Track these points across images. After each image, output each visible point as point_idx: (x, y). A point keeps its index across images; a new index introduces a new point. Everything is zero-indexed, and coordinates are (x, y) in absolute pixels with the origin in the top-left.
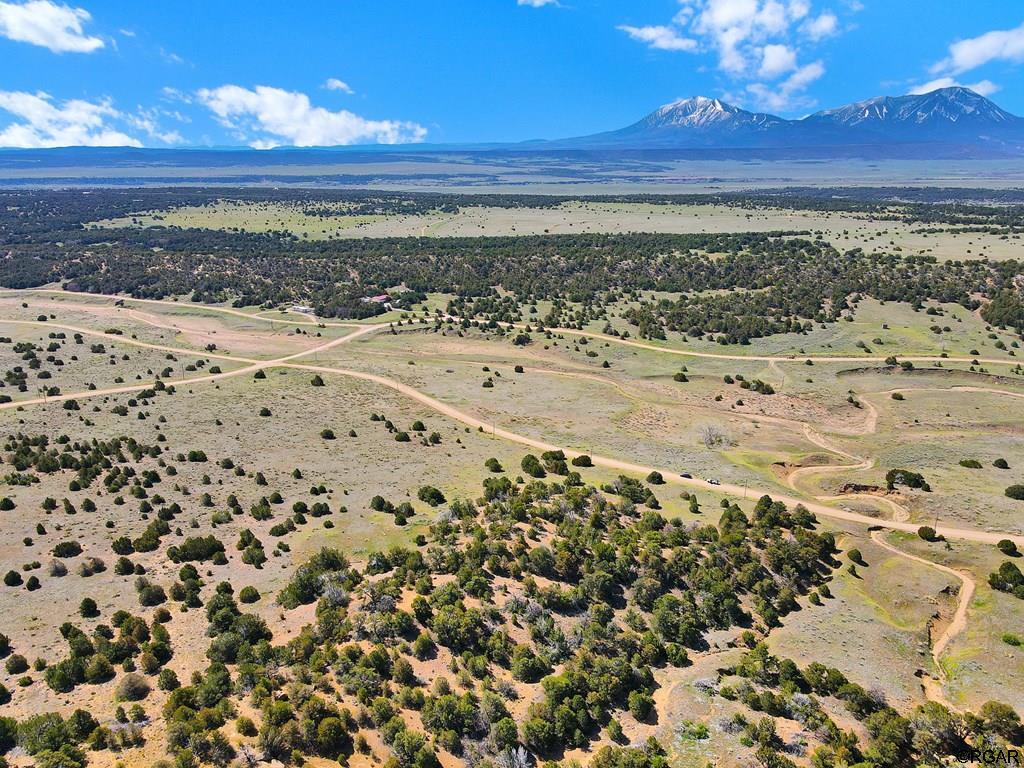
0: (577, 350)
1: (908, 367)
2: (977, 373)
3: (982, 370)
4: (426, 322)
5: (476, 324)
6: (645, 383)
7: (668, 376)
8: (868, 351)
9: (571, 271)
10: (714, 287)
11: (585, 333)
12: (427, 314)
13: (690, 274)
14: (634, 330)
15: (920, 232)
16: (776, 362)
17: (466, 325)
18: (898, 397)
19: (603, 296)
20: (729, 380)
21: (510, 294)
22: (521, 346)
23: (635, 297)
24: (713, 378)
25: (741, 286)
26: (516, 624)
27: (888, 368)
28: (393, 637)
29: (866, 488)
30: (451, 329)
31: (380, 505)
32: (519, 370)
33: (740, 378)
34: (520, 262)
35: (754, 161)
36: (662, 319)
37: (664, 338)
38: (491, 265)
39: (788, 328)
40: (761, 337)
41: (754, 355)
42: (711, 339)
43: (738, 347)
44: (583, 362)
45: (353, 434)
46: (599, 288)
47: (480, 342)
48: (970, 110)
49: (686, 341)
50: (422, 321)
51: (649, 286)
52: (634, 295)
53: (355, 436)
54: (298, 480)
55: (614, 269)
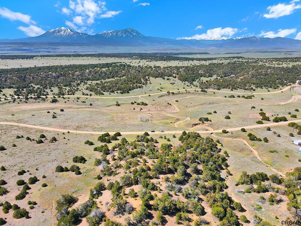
0: (77, 101)
1: (173, 93)
2: (188, 93)
3: (189, 92)
4: (8, 100)
5: (32, 98)
6: (108, 108)
7: (114, 105)
8: (161, 91)
9: (58, 77)
10: (109, 78)
11: (76, 96)
12: (6, 97)
13: (99, 75)
14: (93, 93)
15: (148, 61)
16: (141, 97)
17: (27, 99)
18: (177, 101)
19: (75, 84)
20: (132, 103)
21: (39, 86)
22: (54, 103)
23: (86, 83)
24: (127, 103)
25: (116, 77)
26: (176, 195)
27: (169, 94)
28: (144, 221)
29: (197, 124)
30: (21, 101)
31: (61, 169)
32: (62, 110)
33: (135, 102)
34: (37, 75)
35: (84, 46)
36: (99, 89)
37: (103, 94)
38: (25, 77)
39: (137, 87)
40: (131, 90)
41: (133, 96)
42: (118, 93)
43: (127, 94)
44: (82, 105)
45: (15, 146)
46: (72, 81)
47: (36, 104)
48: (135, 34)
49: (110, 94)
50: (5, 99)
51: (88, 79)
52: (85, 83)
53: (16, 146)
54: (5, 172)
55: (74, 75)
